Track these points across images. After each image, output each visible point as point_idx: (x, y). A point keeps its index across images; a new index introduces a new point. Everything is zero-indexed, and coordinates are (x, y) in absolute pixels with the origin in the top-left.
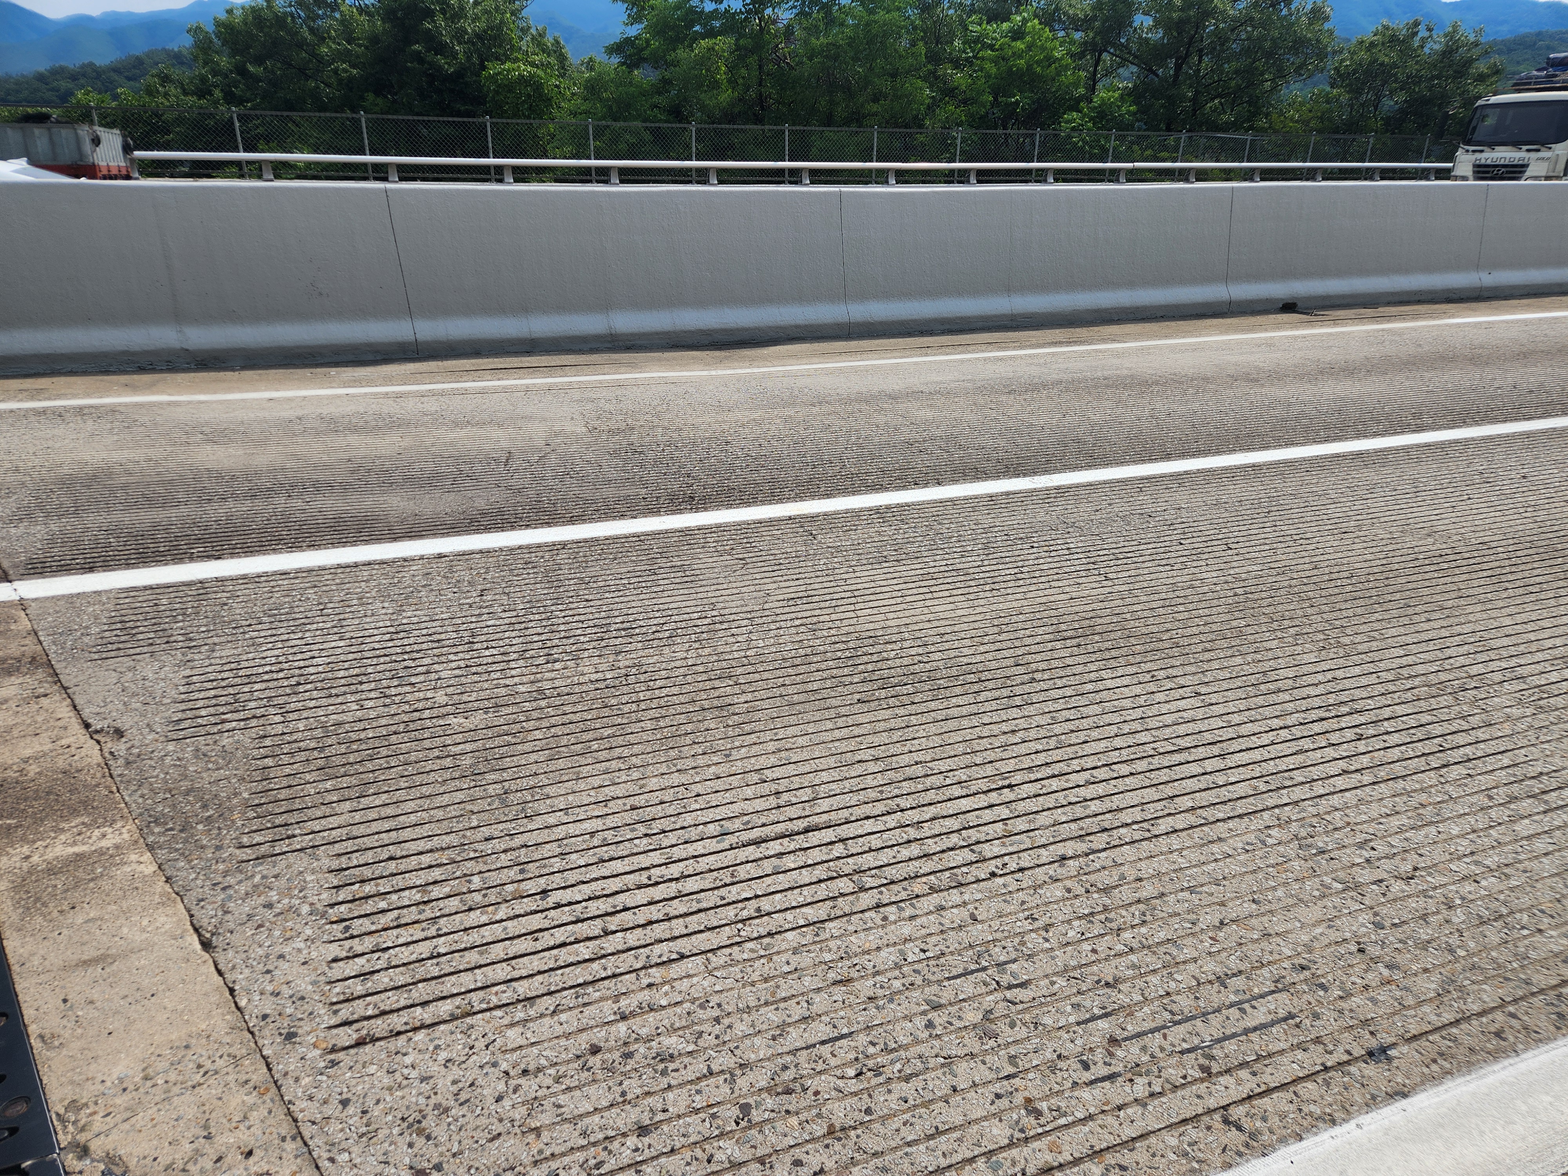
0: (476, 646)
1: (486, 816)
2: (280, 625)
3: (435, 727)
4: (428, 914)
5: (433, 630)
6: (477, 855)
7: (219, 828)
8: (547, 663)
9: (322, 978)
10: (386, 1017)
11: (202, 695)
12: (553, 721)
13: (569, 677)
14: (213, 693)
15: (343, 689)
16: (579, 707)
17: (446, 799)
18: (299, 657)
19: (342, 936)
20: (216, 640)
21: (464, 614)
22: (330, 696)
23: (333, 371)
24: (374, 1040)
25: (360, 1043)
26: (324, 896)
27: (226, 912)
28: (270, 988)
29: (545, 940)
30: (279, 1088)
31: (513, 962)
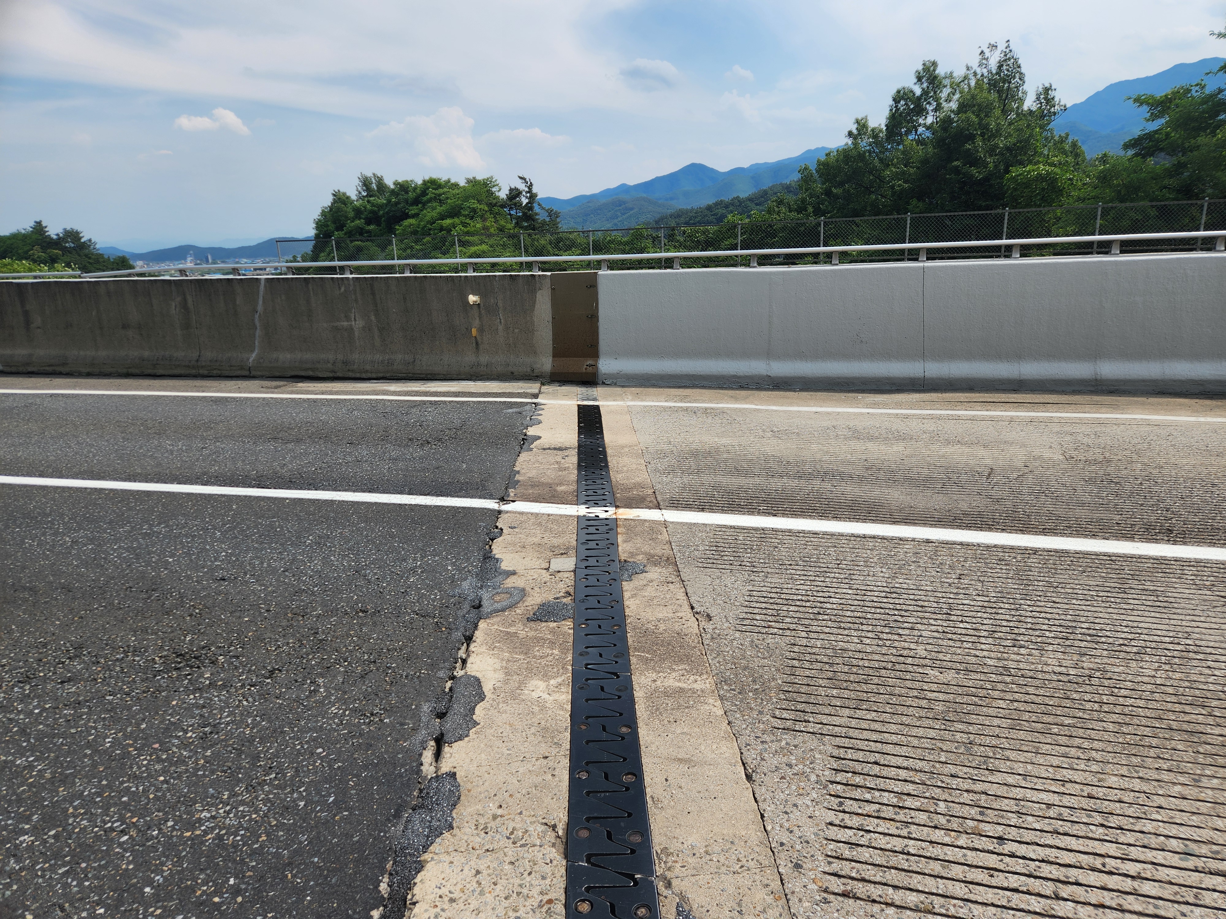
0: (952, 618)
1: (953, 756)
2: (810, 569)
3: (915, 672)
4: (901, 817)
5: (919, 597)
6: (943, 785)
7: (762, 700)
8: (1014, 646)
9: (821, 833)
10: (865, 884)
11: (758, 605)
12: (1017, 696)
13: (1033, 663)
14: (764, 605)
15: (849, 625)
16: (1041, 692)
17: (921, 732)
18: (821, 594)
19: (838, 809)
20: (769, 570)
21: (944, 590)
22: (840, 628)
23: (860, 396)
24: (856, 898)
25: (845, 895)
26: (827, 773)
27: (763, 759)
28: (786, 825)
29: (1000, 879)
30: (788, 900)
31: (971, 886)
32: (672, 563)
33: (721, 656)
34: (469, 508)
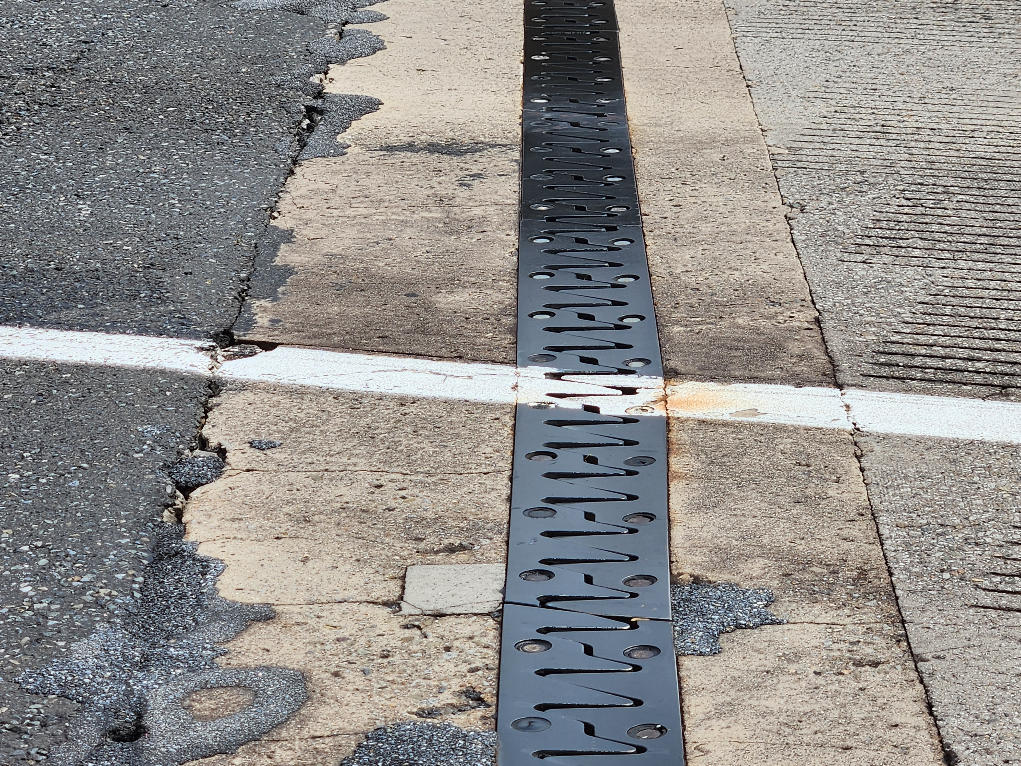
32: (877, 591)
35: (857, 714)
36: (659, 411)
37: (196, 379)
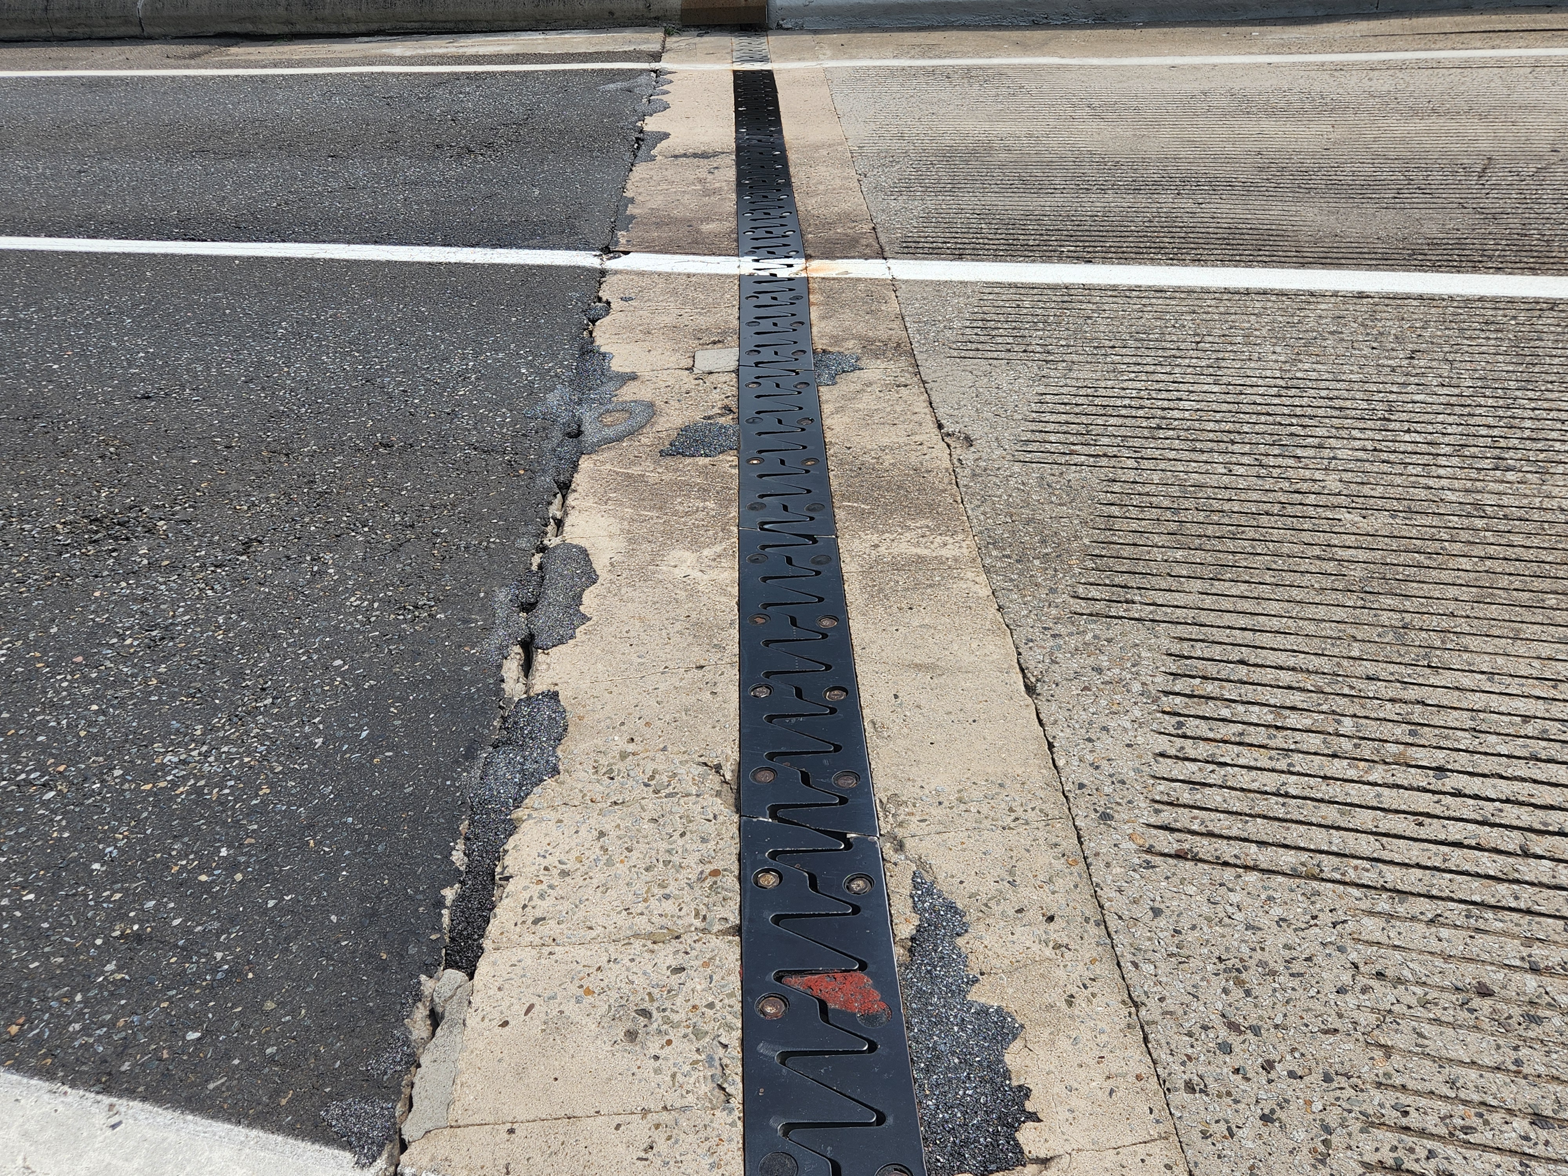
0: (1392, 426)
1: (1373, 648)
2: (1147, 352)
3: (1320, 518)
4: (1279, 742)
5: (1336, 393)
6: (1353, 693)
7: (1056, 570)
8: (1496, 469)
9: (1146, 768)
10: (1214, 840)
11: (1053, 418)
12: (1491, 550)
13: (1526, 496)
14: (1064, 418)
15: (1210, 445)
16: (1536, 542)
17: (1321, 612)
18: (1164, 395)
19: (1174, 732)
20: (1075, 358)
21: (1382, 379)
22: (1194, 450)
23: (1256, 31)
24: (1197, 860)
25: (1179, 856)
26: (1159, 679)
27: (1054, 662)
28: (1090, 758)
29: (1433, 829)
30: (1088, 866)
31: (1384, 840)
32: (906, 352)
33: (989, 503)
34: (550, 267)
35: (898, 409)
36: (804, 275)
37: (594, 270)
